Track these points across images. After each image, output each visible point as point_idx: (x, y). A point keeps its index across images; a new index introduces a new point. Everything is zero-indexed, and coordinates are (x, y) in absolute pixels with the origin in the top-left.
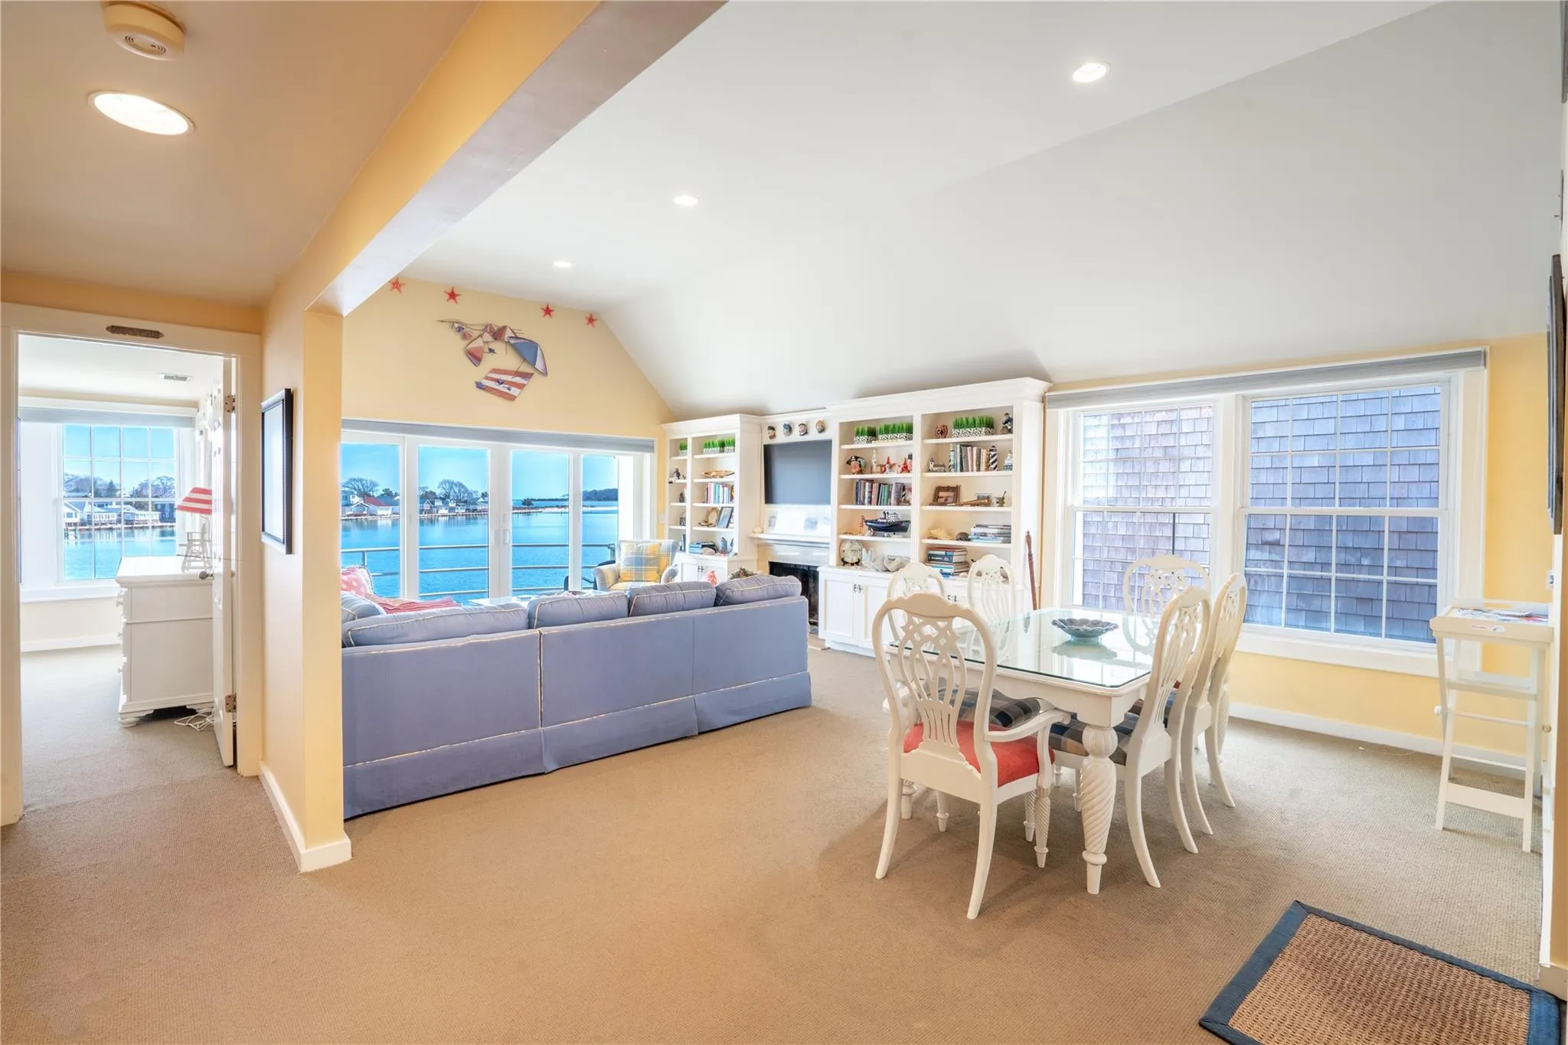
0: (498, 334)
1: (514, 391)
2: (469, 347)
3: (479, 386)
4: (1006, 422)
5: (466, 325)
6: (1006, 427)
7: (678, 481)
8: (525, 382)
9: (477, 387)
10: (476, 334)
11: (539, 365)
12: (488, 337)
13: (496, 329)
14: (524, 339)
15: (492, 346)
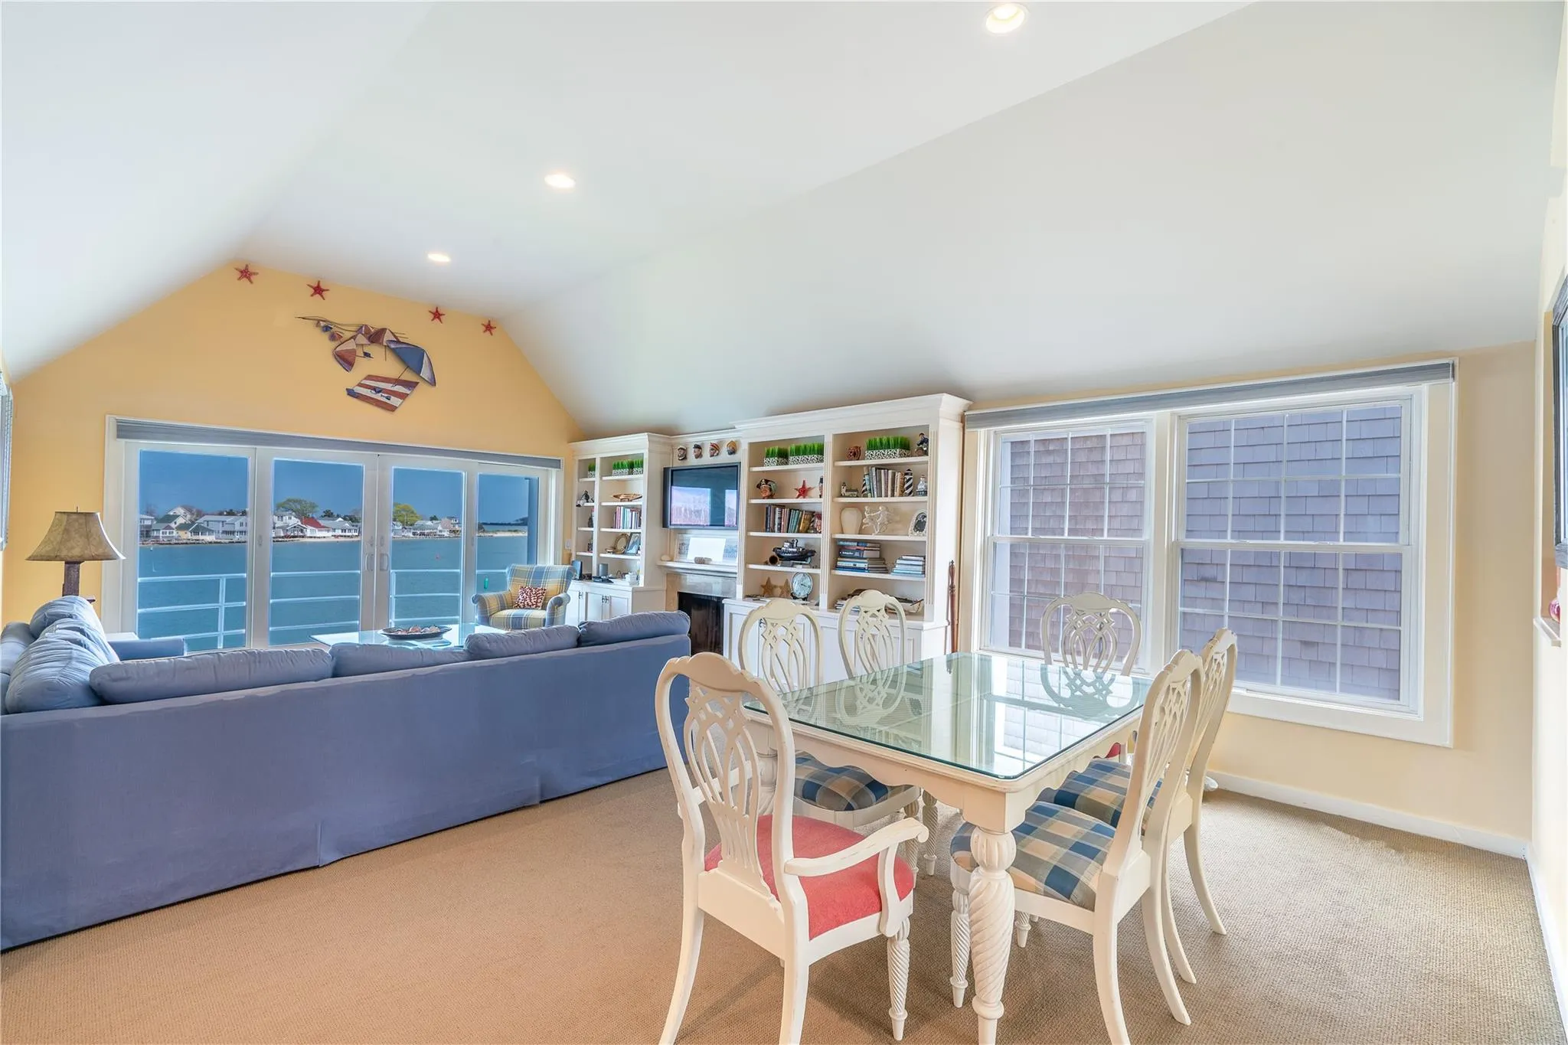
0: (375, 337)
1: (395, 401)
2: (338, 349)
3: (351, 393)
4: (922, 443)
5: (336, 325)
6: (922, 449)
7: (587, 504)
8: (408, 392)
9: (348, 394)
10: (348, 335)
11: (425, 373)
12: (362, 339)
13: (373, 330)
14: (408, 344)
15: (366, 350)
